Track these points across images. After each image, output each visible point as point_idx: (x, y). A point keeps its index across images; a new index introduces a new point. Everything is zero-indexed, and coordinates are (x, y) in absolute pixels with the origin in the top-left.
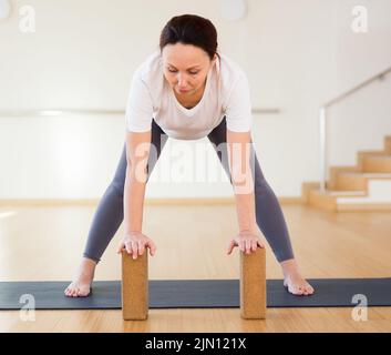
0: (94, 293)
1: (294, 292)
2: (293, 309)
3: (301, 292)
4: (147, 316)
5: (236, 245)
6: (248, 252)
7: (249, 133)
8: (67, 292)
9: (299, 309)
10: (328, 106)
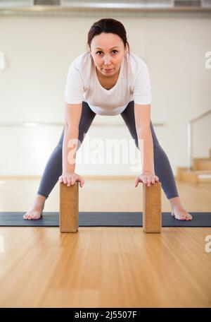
0: (44, 218)
1: (179, 219)
2: (180, 228)
3: (184, 218)
4: (77, 231)
5: (140, 181)
6: (149, 185)
7: (150, 105)
8: (24, 217)
9: (184, 228)
10: (192, 122)
